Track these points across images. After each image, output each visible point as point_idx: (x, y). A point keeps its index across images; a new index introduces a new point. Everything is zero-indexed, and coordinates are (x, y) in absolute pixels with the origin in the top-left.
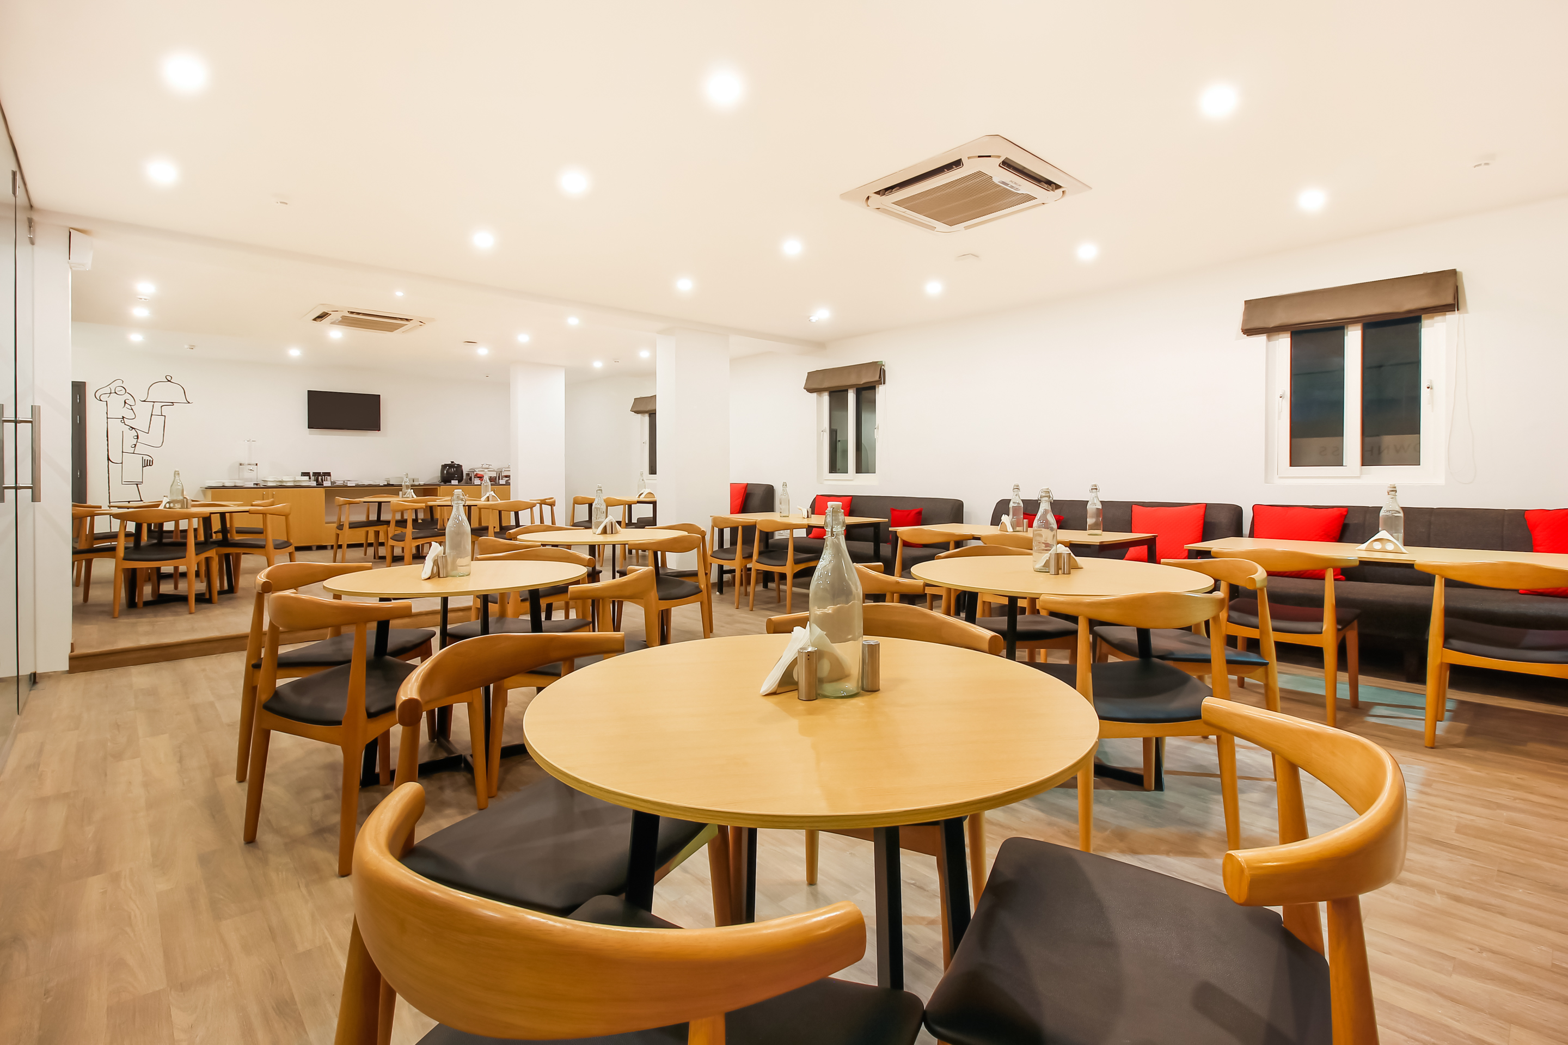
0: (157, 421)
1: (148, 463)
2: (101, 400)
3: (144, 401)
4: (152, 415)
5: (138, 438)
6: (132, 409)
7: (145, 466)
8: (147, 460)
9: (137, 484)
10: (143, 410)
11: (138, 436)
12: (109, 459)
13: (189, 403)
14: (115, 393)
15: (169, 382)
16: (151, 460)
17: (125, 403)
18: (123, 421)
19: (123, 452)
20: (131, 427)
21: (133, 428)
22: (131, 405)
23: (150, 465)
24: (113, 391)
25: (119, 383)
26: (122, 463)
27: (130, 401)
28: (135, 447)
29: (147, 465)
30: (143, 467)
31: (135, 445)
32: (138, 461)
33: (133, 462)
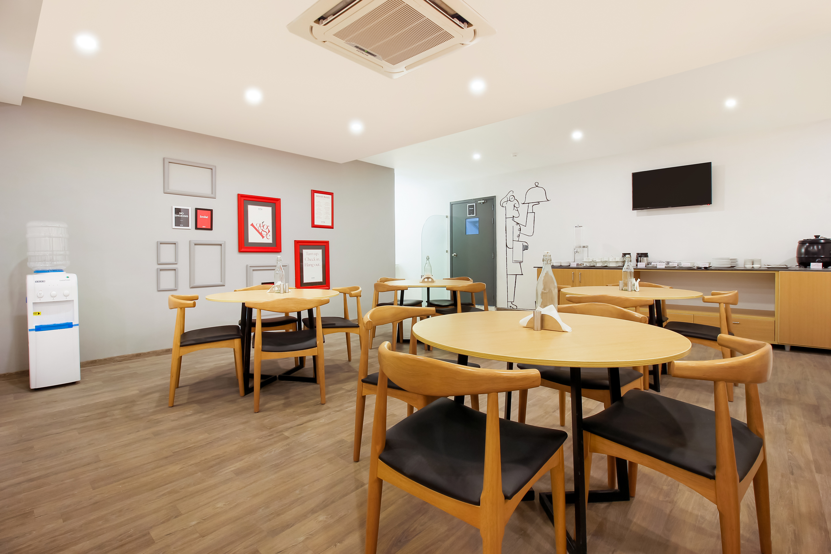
0: (531, 216)
1: (526, 248)
2: (503, 207)
3: (524, 203)
4: (528, 213)
5: (520, 230)
6: (518, 210)
7: (524, 250)
8: (525, 245)
9: (520, 263)
10: (523, 209)
11: (520, 229)
12: (507, 246)
13: (548, 200)
14: (510, 200)
15: (537, 187)
16: (527, 245)
17: (514, 206)
18: (513, 219)
19: (513, 240)
20: (517, 223)
21: (518, 224)
22: (517, 208)
23: (526, 249)
24: (508, 200)
25: (511, 193)
26: (513, 248)
27: (517, 205)
28: (519, 236)
29: (525, 249)
30: (523, 251)
31: (519, 235)
32: (520, 246)
33: (519, 246)
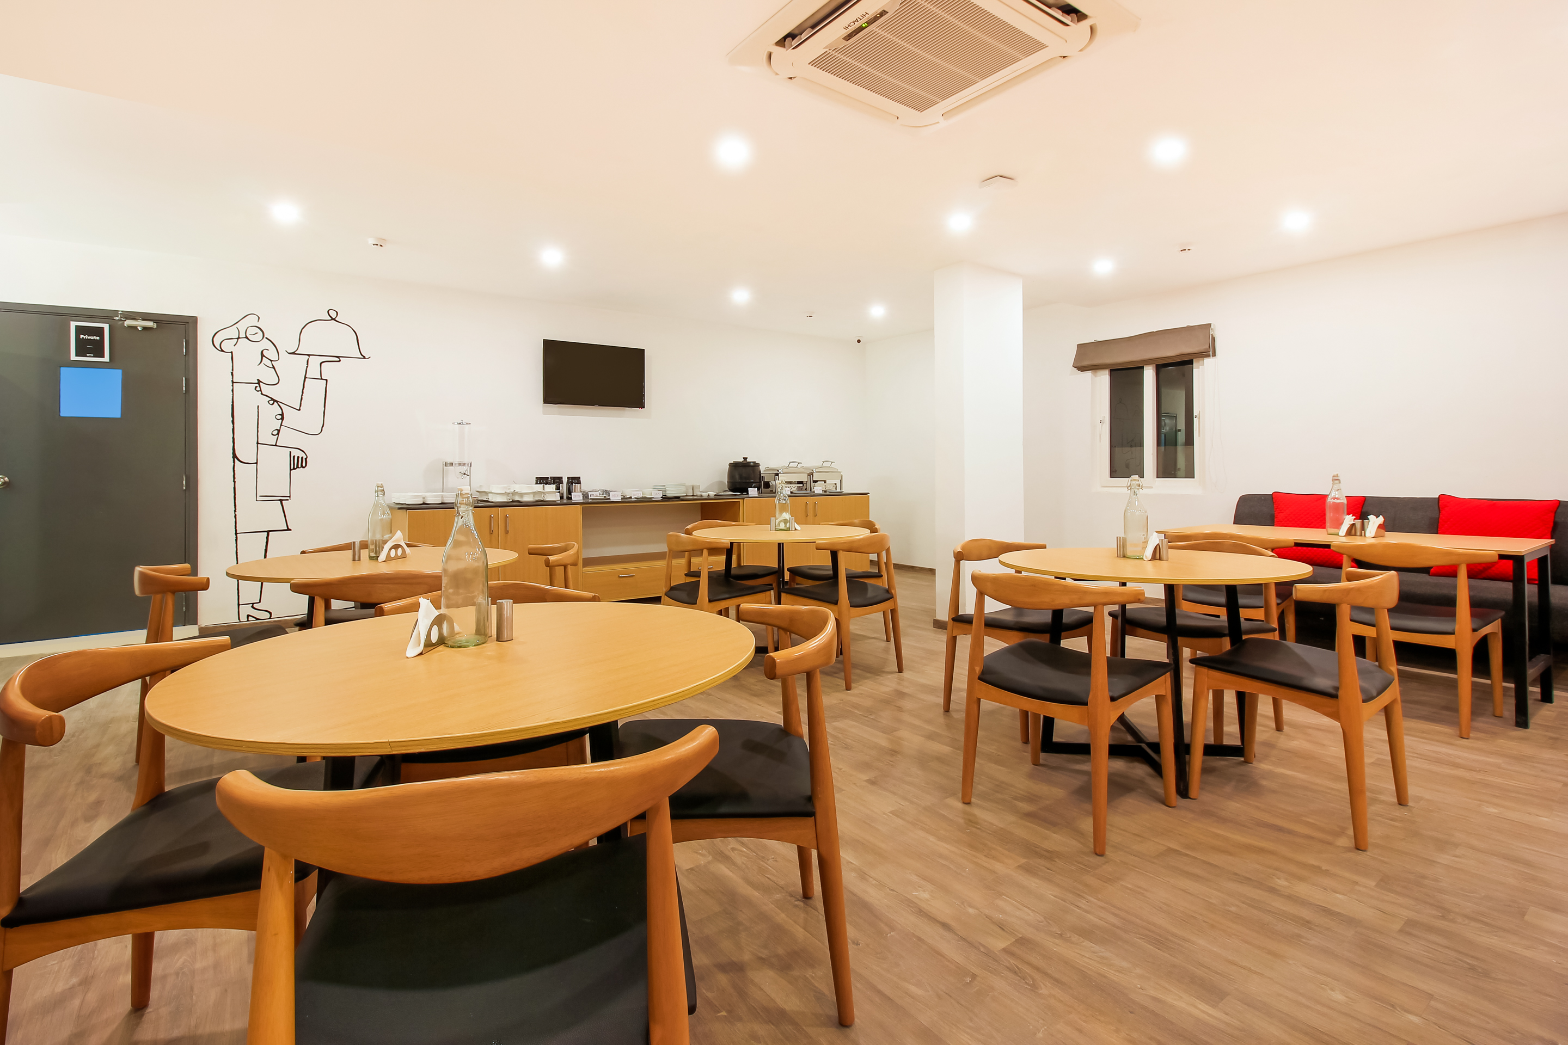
0: (313, 389)
1: (298, 463)
2: (222, 351)
3: (293, 353)
4: (305, 378)
5: (282, 419)
6: (274, 368)
7: (294, 469)
8: (298, 457)
9: (281, 501)
10: (291, 368)
11: (282, 415)
12: (235, 456)
13: (364, 358)
14: (246, 337)
15: (333, 321)
16: (305, 457)
17: (262, 355)
18: (258, 389)
19: (258, 443)
20: (272, 399)
21: (275, 401)
22: (271, 361)
23: (302, 466)
24: (242, 335)
25: (252, 320)
26: (257, 463)
27: (271, 354)
28: (278, 434)
29: (298, 467)
30: (291, 470)
31: (279, 431)
32: (283, 458)
33: (275, 461)
